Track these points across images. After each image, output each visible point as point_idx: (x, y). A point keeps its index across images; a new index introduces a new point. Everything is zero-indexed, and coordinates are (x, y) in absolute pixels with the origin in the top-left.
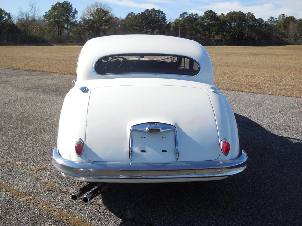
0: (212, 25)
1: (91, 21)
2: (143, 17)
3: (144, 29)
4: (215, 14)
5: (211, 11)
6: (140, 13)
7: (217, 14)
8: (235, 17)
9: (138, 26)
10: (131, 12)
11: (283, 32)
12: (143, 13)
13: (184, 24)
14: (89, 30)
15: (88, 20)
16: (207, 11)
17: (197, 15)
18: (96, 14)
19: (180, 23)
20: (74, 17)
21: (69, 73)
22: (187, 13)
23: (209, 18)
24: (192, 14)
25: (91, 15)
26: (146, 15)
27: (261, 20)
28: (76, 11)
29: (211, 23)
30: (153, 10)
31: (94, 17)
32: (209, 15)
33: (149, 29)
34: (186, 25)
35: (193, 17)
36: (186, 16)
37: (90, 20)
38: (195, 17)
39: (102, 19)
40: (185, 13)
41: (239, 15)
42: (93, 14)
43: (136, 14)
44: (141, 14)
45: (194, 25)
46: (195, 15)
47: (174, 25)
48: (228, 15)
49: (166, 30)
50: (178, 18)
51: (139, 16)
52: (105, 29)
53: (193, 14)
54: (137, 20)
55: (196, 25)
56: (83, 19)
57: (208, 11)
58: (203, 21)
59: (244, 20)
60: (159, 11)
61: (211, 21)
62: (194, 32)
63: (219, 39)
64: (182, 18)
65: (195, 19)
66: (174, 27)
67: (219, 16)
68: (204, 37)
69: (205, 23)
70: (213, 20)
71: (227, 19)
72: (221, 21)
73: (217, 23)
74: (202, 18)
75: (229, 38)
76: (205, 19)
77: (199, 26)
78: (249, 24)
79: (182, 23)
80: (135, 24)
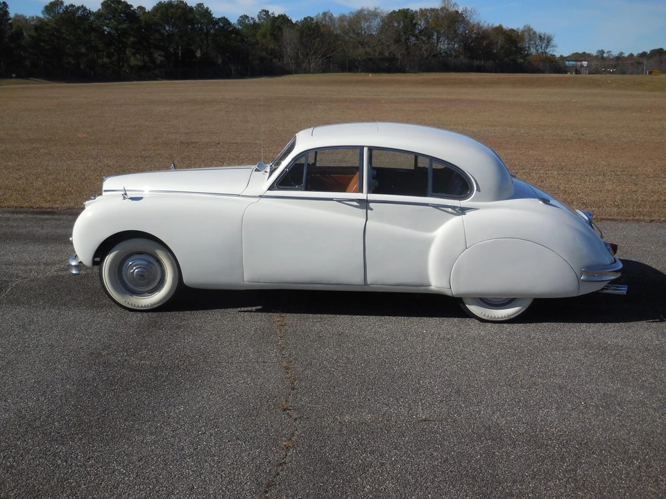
0: (125, 33)
4: (129, 7)
7: (131, 6)
8: (173, 14)
11: (271, 46)
13: (58, 31)
17: (83, 8)
19: (50, 28)
22: (61, 3)
24: (72, 6)
27: (225, 20)
29: (123, 29)
34: (64, 33)
35: (76, 13)
36: (61, 11)
38: (80, 13)
40: (57, 4)
41: (180, 10)
45: (79, 32)
46: (79, 8)
47: (33, 33)
48: (155, 9)
50: (41, 16)
53: (74, 6)
55: (85, 31)
58: (102, 24)
59: (192, 22)
61: (120, 24)
62: (83, 50)
63: (140, 64)
64: (49, 15)
65: (79, 17)
66: (32, 37)
67: (134, 11)
68: (106, 60)
69: (105, 28)
70: (124, 21)
71: (156, 19)
72: (143, 22)
73: (135, 27)
74: (98, 15)
75: (161, 62)
76: (105, 19)
77: (93, 34)
78: (201, 29)
79: (52, 28)
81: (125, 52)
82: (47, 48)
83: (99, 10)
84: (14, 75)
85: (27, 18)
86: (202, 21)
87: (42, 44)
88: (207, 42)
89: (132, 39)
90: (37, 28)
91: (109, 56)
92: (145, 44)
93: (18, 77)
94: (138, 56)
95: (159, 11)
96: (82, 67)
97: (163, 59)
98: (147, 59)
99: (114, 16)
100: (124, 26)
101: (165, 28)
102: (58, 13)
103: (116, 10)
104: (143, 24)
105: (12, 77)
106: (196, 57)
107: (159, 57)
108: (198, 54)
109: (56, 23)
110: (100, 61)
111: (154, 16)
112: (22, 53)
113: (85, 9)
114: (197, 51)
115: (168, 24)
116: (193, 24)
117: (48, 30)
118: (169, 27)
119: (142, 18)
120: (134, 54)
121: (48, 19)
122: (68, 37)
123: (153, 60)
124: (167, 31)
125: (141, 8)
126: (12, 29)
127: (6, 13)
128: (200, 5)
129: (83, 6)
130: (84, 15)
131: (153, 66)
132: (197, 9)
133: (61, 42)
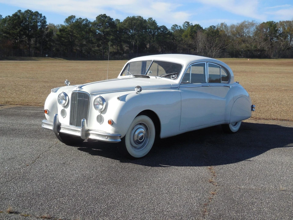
0: (108, 34)
2: (15, 21)
4: (110, 19)
5: (104, 16)
6: (11, 16)
7: (112, 19)
8: (135, 23)
9: (9, 33)
11: (190, 42)
12: (15, 15)
13: (72, 32)
16: (99, 15)
19: (67, 30)
22: (74, 17)
24: (80, 18)
27: (164, 28)
30: (28, 12)
34: (75, 33)
35: (82, 22)
36: (74, 21)
38: (84, 22)
40: (72, 17)
41: (139, 22)
44: (13, 17)
45: (84, 33)
46: (84, 20)
47: (58, 33)
50: (64, 24)
51: (10, 19)
53: (82, 19)
54: (7, 24)
55: (86, 32)
57: (101, 15)
58: (96, 28)
59: (145, 28)
60: (37, 14)
61: (106, 28)
62: (84, 43)
63: (115, 51)
64: (68, 23)
65: (84, 25)
66: (58, 35)
67: (113, 22)
68: (97, 48)
69: (97, 31)
70: (108, 27)
71: (125, 26)
72: (118, 28)
73: (113, 30)
74: (94, 24)
75: (127, 50)
76: (98, 26)
77: (91, 34)
78: (151, 32)
79: (69, 30)
80: (5, 30)
81: (107, 44)
82: (65, 41)
83: (95, 21)
84: (47, 55)
85: (55, 25)
86: (151, 28)
87: (63, 39)
88: (154, 39)
89: (111, 37)
90: (61, 30)
91: (98, 46)
92: (119, 40)
93: (48, 57)
94: (114, 47)
95: (127, 22)
96: (84, 52)
97: (128, 48)
98: (119, 48)
99: (102, 24)
100: (108, 30)
101: (130, 31)
102: (73, 22)
103: (104, 21)
104: (118, 29)
105: (45, 56)
106: (147, 48)
107: (126, 47)
108: (148, 46)
109: (71, 28)
110: (93, 49)
111: (125, 24)
112: (52, 44)
113: (87, 20)
114: (147, 44)
115: (132, 29)
116: (146, 29)
117: (67, 31)
118: (132, 30)
119: (118, 25)
120: (112, 45)
121: (67, 25)
122: (77, 35)
123: (122, 49)
124: (131, 33)
125: (118, 20)
126: (47, 30)
127: (45, 22)
128: (150, 19)
129: (86, 19)
130: (86, 24)
131: (122, 52)
132: (148, 21)
133: (73, 38)
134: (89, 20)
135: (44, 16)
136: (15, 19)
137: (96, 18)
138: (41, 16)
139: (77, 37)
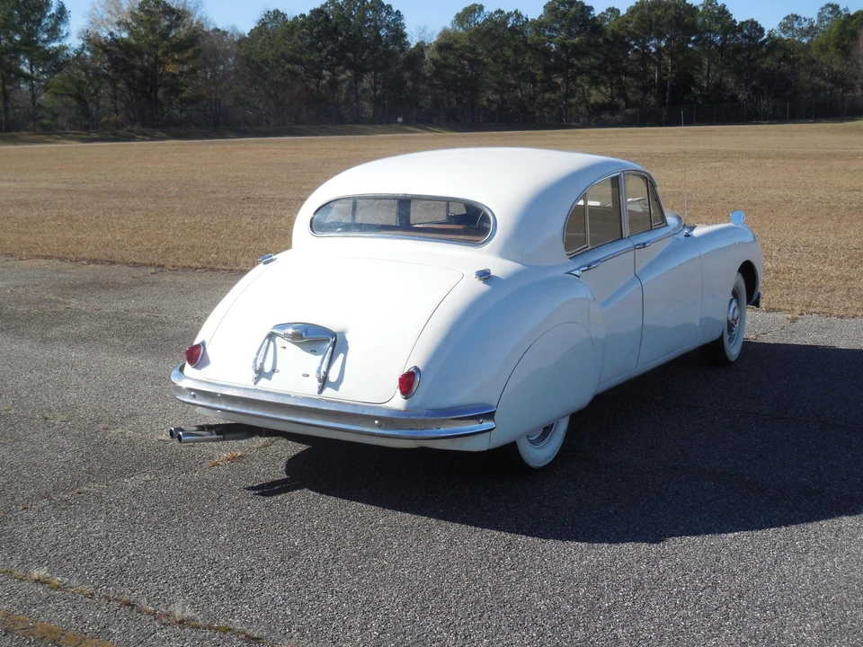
0: (578, 52)
1: (119, 46)
2: (316, 29)
3: (325, 72)
4: (585, 9)
6: (307, 14)
7: (591, 8)
8: (658, 18)
9: (298, 62)
10: (272, 10)
11: (836, 68)
12: (317, 13)
13: (473, 50)
14: (113, 82)
15: (110, 44)
17: (518, 15)
18: (140, 22)
19: (459, 46)
20: (54, 33)
21: (36, 253)
22: (481, 8)
23: (562, 26)
24: (500, 11)
25: (119, 23)
26: (327, 18)
27: (753, 26)
28: (62, 11)
29: (573, 44)
31: (132, 33)
32: (564, 15)
33: (343, 72)
34: (479, 54)
35: (505, 23)
36: (480, 20)
37: (116, 42)
38: (511, 22)
39: (164, 36)
40: (474, 10)
41: (672, 11)
42: (129, 20)
43: (290, 17)
44: (310, 18)
45: (508, 52)
46: (509, 15)
47: (436, 56)
48: (632, 11)
49: (407, 75)
50: (450, 28)
51: (303, 24)
52: (174, 75)
53: (503, 12)
54: (295, 38)
55: (516, 50)
56: (91, 41)
58: (543, 38)
59: (691, 29)
60: (378, 5)
61: (572, 37)
62: (512, 80)
63: (604, 100)
64: (462, 26)
65: (508, 29)
66: (434, 62)
67: (594, 18)
70: (578, 33)
71: (630, 27)
72: (610, 33)
73: (592, 41)
74: (539, 25)
76: (548, 29)
77: (528, 55)
78: (710, 41)
79: (465, 47)
80: (289, 53)
81: (576, 82)
83: (541, 16)
84: (400, 120)
87: (450, 72)
89: (589, 61)
93: (406, 122)
94: (602, 88)
95: (636, 15)
100: (576, 41)
102: (476, 24)
105: (396, 122)
109: (471, 40)
110: (537, 97)
111: (628, 22)
113: (520, 16)
117: (457, 49)
121: (458, 32)
122: (486, 60)
125: (613, 11)
127: (399, 27)
129: (516, 11)
130: (517, 26)
131: (624, 105)
132: (704, 8)
133: (476, 68)
134: (524, 16)
135: (398, 11)
136: (318, 24)
137: (545, 7)
138: (389, 13)
139: (485, 65)
